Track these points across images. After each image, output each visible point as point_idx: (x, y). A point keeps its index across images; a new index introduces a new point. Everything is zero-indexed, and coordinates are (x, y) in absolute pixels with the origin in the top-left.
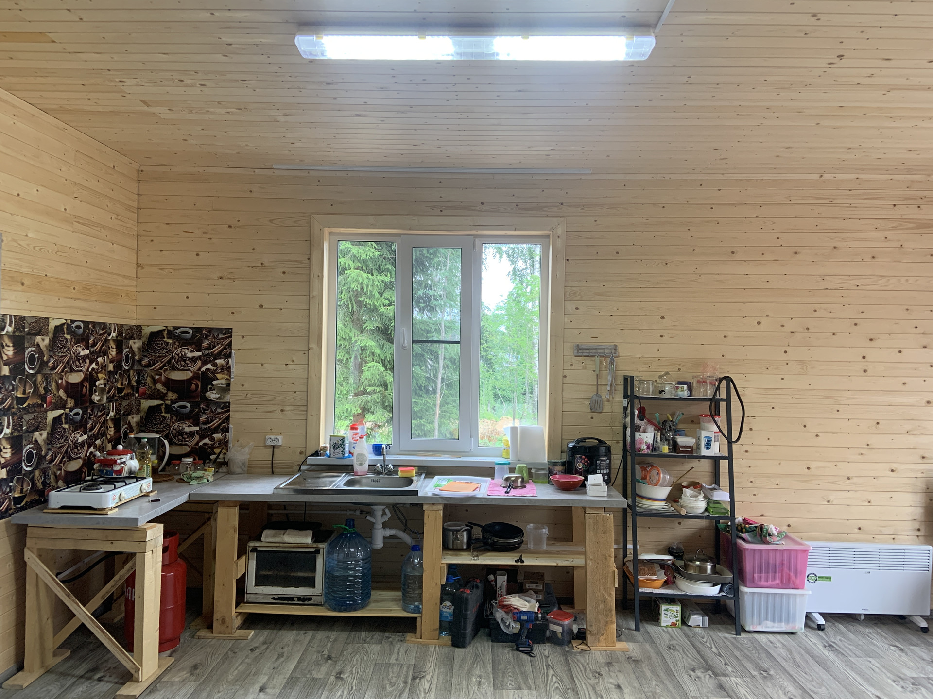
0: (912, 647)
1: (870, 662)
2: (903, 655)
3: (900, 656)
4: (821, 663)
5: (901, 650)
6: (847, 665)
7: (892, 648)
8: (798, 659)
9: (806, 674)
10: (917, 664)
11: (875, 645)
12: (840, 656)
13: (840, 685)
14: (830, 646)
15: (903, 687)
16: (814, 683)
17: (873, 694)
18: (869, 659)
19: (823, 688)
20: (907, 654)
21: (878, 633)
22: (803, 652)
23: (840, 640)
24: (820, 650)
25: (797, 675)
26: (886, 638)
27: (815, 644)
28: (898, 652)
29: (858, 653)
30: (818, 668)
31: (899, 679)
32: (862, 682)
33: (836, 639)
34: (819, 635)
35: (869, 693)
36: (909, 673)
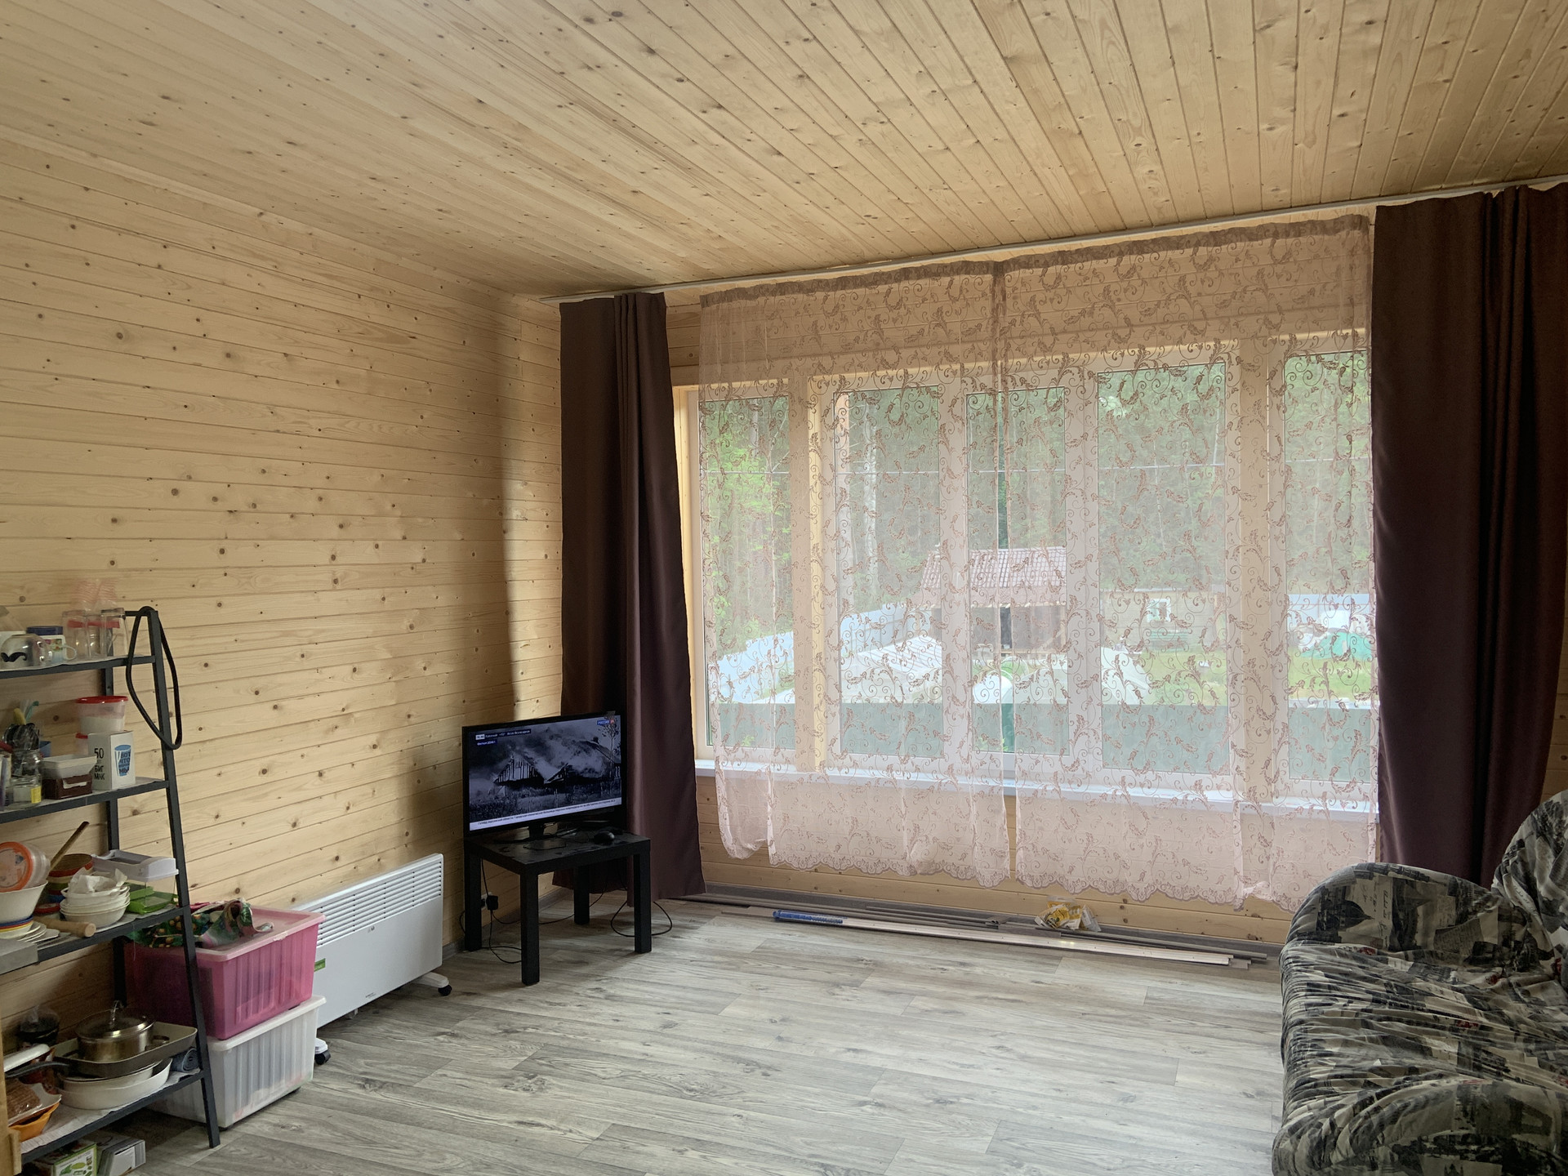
0: (459, 1024)
1: (445, 1075)
2: (463, 1041)
3: (462, 1045)
4: (393, 1115)
5: (453, 1035)
6: (428, 1099)
7: (440, 1038)
8: (358, 1132)
9: (396, 1148)
10: (495, 1045)
11: (416, 1046)
12: (398, 1088)
13: (460, 1137)
14: (367, 1081)
15: (524, 1090)
16: (427, 1156)
17: (510, 1123)
18: (439, 1072)
19: (448, 1156)
20: (467, 1039)
21: (399, 1027)
22: (346, 1114)
23: (367, 1064)
24: (365, 1097)
25: (389, 1159)
26: (414, 1028)
27: (345, 1091)
28: (455, 1041)
29: (414, 1070)
30: (400, 1129)
31: (507, 1080)
32: (476, 1113)
33: (361, 1065)
34: (332, 1074)
35: (505, 1124)
36: (507, 1064)
